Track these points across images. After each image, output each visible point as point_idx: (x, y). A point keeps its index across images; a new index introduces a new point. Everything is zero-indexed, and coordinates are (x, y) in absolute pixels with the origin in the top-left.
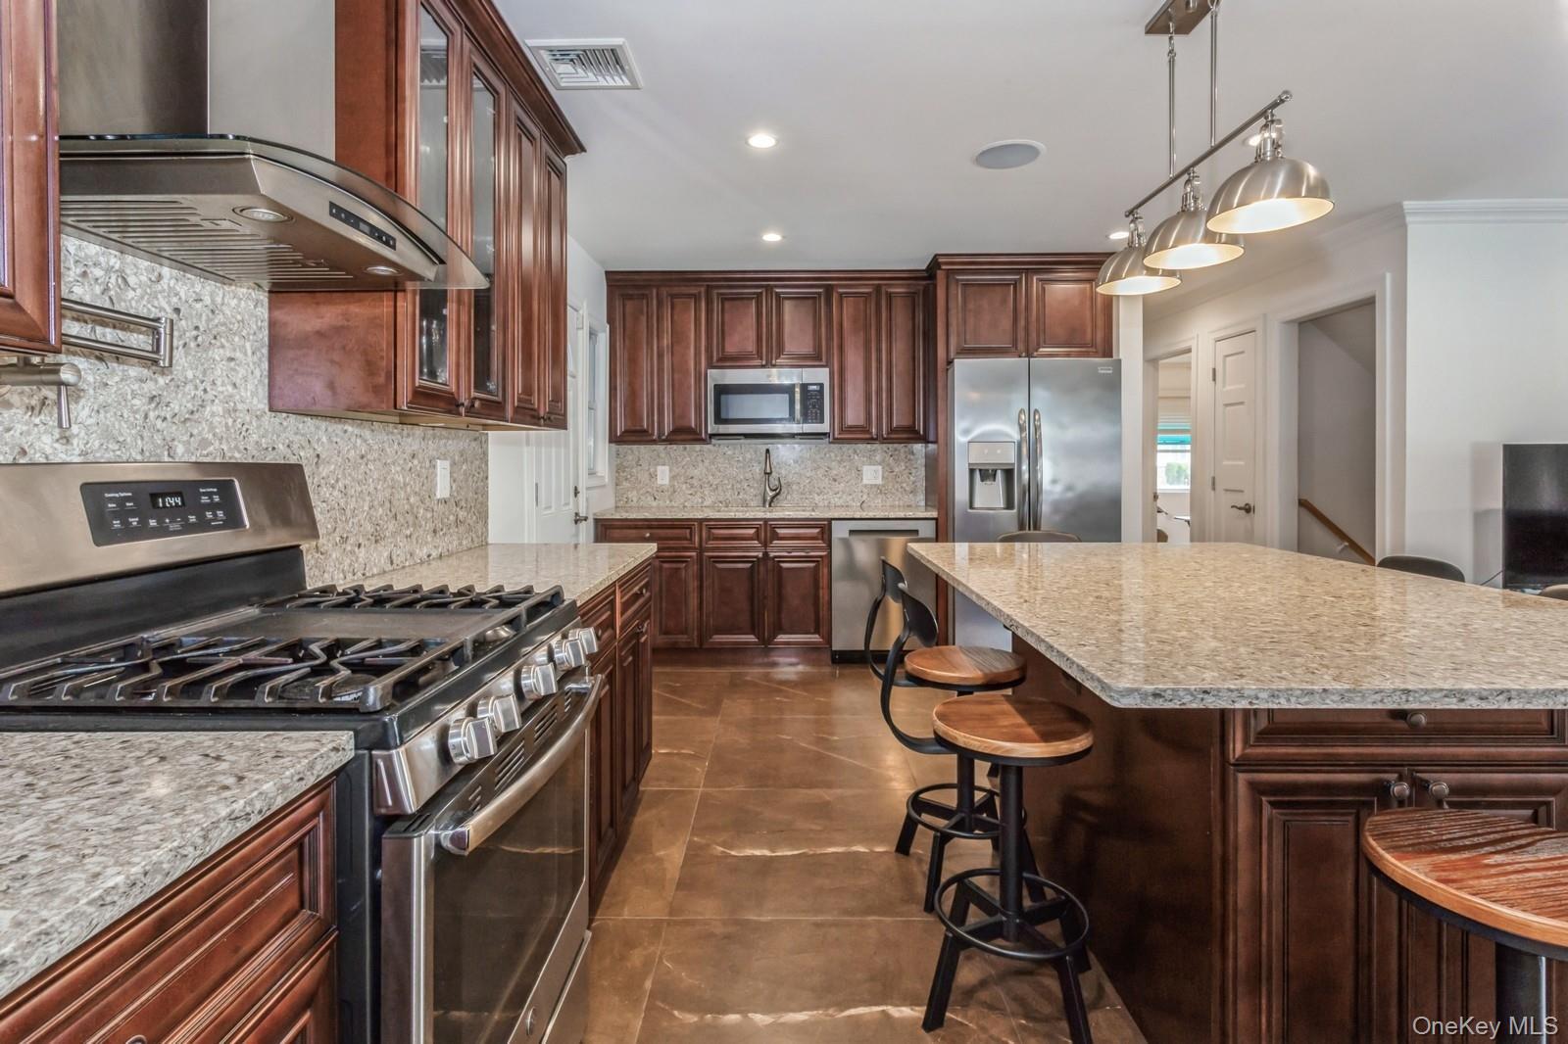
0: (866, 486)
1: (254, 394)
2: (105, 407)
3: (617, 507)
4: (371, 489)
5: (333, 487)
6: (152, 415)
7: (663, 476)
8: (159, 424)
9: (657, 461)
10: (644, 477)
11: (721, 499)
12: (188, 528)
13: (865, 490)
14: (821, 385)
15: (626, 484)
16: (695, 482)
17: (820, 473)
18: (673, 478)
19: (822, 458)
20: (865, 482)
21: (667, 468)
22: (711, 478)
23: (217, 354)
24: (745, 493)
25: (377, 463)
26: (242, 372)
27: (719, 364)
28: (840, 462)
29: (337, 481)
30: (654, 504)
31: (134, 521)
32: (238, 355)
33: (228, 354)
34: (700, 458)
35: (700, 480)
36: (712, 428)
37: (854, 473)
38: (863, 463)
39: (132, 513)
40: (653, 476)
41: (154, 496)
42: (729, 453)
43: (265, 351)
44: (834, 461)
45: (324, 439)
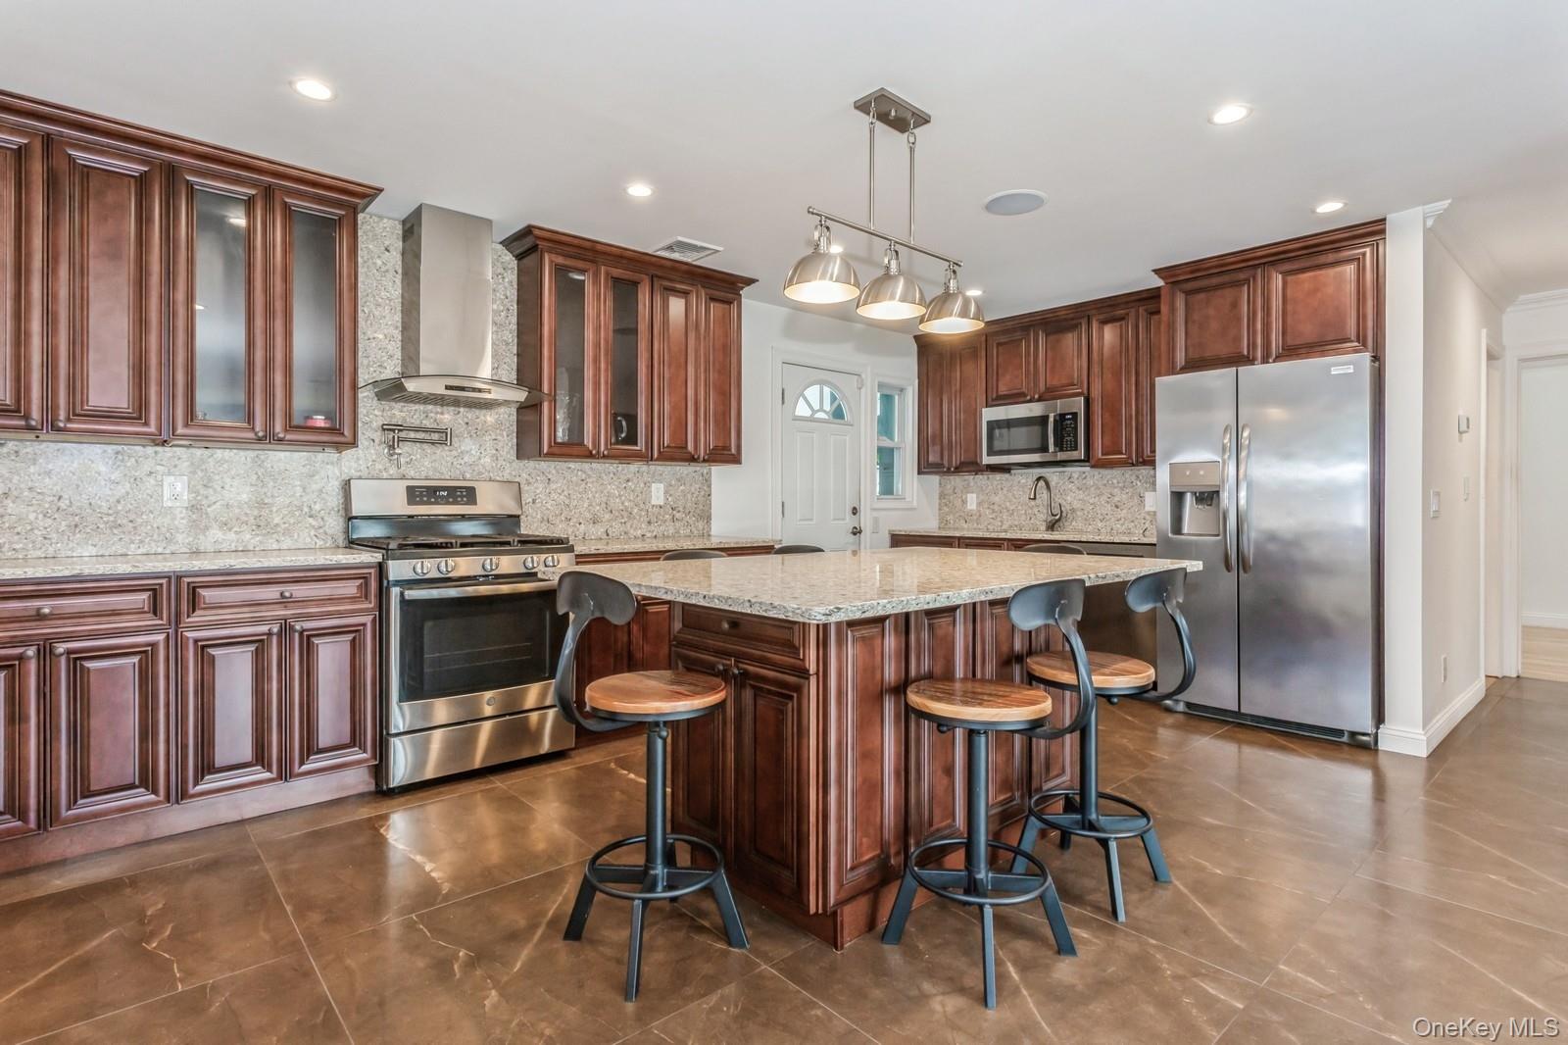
0: (1148, 513)
1: (508, 453)
2: (435, 461)
3: (939, 528)
4: (590, 496)
5: (560, 494)
6: (455, 463)
7: (972, 502)
8: (458, 466)
9: (967, 489)
10: (958, 503)
11: (1016, 523)
12: (448, 503)
13: (1148, 517)
14: (1075, 415)
15: (946, 509)
16: (996, 508)
17: (1104, 498)
18: (979, 504)
19: (1105, 485)
20: (1147, 509)
21: (974, 495)
22: (1008, 504)
23: (487, 438)
24: (1036, 519)
25: (595, 484)
26: (501, 444)
27: (994, 403)
28: (1122, 489)
29: (563, 491)
30: (966, 526)
31: (425, 499)
32: (499, 437)
33: (494, 437)
34: (999, 487)
35: (1000, 506)
36: (986, 460)
37: (1136, 500)
38: (1146, 490)
39: (425, 496)
40: (964, 502)
41: (435, 492)
42: (1023, 481)
43: (515, 434)
44: (1116, 488)
45: (554, 472)
